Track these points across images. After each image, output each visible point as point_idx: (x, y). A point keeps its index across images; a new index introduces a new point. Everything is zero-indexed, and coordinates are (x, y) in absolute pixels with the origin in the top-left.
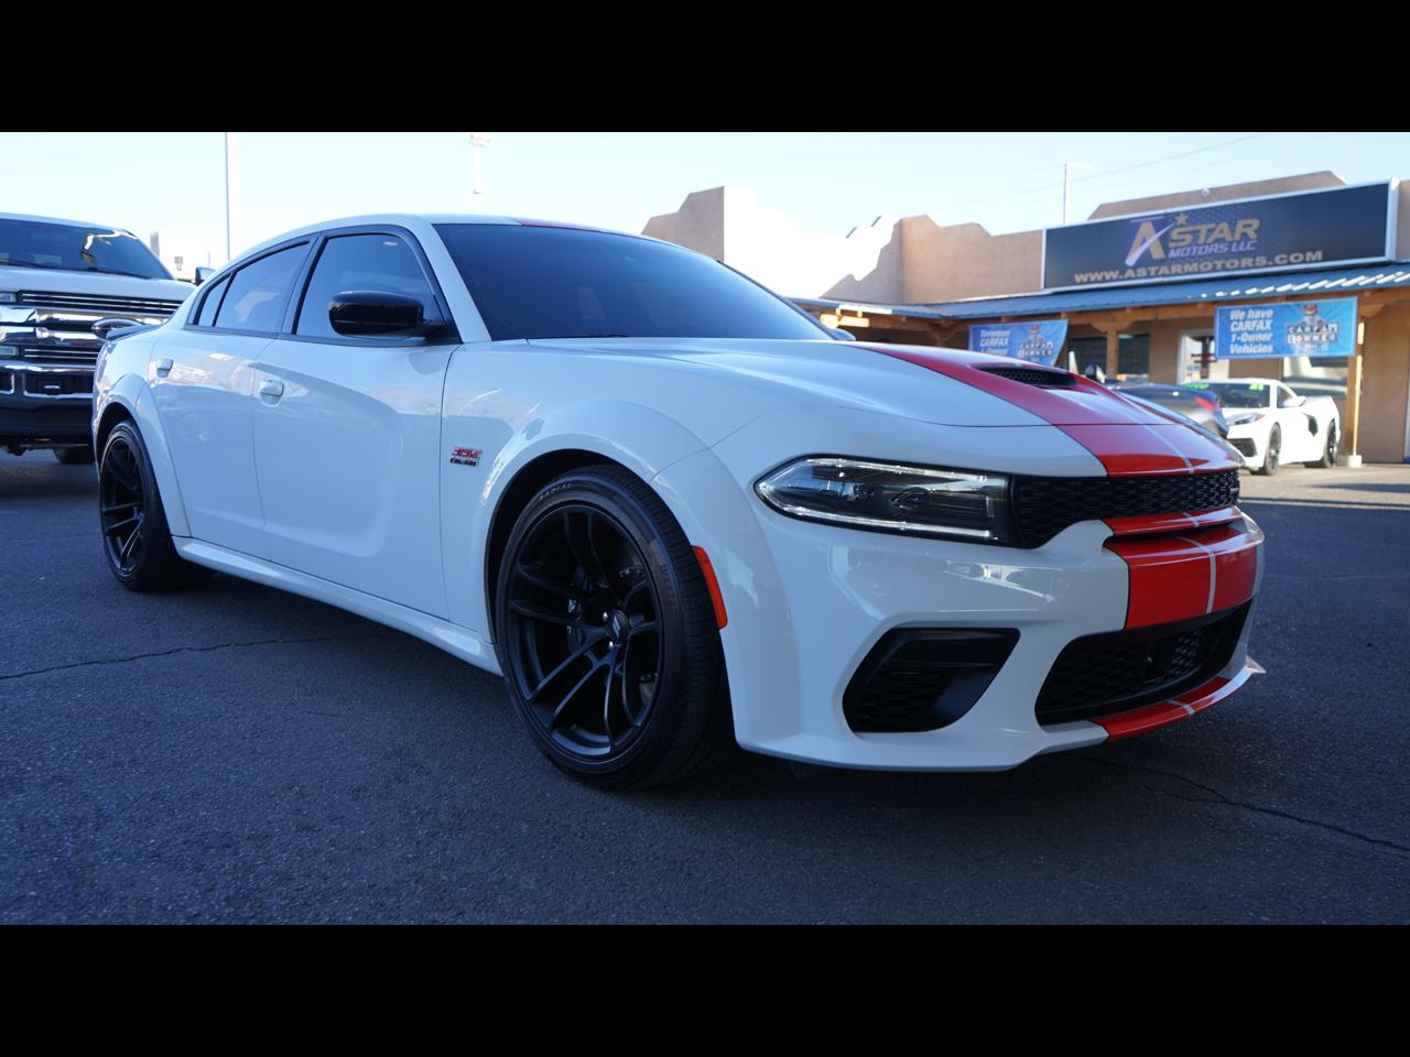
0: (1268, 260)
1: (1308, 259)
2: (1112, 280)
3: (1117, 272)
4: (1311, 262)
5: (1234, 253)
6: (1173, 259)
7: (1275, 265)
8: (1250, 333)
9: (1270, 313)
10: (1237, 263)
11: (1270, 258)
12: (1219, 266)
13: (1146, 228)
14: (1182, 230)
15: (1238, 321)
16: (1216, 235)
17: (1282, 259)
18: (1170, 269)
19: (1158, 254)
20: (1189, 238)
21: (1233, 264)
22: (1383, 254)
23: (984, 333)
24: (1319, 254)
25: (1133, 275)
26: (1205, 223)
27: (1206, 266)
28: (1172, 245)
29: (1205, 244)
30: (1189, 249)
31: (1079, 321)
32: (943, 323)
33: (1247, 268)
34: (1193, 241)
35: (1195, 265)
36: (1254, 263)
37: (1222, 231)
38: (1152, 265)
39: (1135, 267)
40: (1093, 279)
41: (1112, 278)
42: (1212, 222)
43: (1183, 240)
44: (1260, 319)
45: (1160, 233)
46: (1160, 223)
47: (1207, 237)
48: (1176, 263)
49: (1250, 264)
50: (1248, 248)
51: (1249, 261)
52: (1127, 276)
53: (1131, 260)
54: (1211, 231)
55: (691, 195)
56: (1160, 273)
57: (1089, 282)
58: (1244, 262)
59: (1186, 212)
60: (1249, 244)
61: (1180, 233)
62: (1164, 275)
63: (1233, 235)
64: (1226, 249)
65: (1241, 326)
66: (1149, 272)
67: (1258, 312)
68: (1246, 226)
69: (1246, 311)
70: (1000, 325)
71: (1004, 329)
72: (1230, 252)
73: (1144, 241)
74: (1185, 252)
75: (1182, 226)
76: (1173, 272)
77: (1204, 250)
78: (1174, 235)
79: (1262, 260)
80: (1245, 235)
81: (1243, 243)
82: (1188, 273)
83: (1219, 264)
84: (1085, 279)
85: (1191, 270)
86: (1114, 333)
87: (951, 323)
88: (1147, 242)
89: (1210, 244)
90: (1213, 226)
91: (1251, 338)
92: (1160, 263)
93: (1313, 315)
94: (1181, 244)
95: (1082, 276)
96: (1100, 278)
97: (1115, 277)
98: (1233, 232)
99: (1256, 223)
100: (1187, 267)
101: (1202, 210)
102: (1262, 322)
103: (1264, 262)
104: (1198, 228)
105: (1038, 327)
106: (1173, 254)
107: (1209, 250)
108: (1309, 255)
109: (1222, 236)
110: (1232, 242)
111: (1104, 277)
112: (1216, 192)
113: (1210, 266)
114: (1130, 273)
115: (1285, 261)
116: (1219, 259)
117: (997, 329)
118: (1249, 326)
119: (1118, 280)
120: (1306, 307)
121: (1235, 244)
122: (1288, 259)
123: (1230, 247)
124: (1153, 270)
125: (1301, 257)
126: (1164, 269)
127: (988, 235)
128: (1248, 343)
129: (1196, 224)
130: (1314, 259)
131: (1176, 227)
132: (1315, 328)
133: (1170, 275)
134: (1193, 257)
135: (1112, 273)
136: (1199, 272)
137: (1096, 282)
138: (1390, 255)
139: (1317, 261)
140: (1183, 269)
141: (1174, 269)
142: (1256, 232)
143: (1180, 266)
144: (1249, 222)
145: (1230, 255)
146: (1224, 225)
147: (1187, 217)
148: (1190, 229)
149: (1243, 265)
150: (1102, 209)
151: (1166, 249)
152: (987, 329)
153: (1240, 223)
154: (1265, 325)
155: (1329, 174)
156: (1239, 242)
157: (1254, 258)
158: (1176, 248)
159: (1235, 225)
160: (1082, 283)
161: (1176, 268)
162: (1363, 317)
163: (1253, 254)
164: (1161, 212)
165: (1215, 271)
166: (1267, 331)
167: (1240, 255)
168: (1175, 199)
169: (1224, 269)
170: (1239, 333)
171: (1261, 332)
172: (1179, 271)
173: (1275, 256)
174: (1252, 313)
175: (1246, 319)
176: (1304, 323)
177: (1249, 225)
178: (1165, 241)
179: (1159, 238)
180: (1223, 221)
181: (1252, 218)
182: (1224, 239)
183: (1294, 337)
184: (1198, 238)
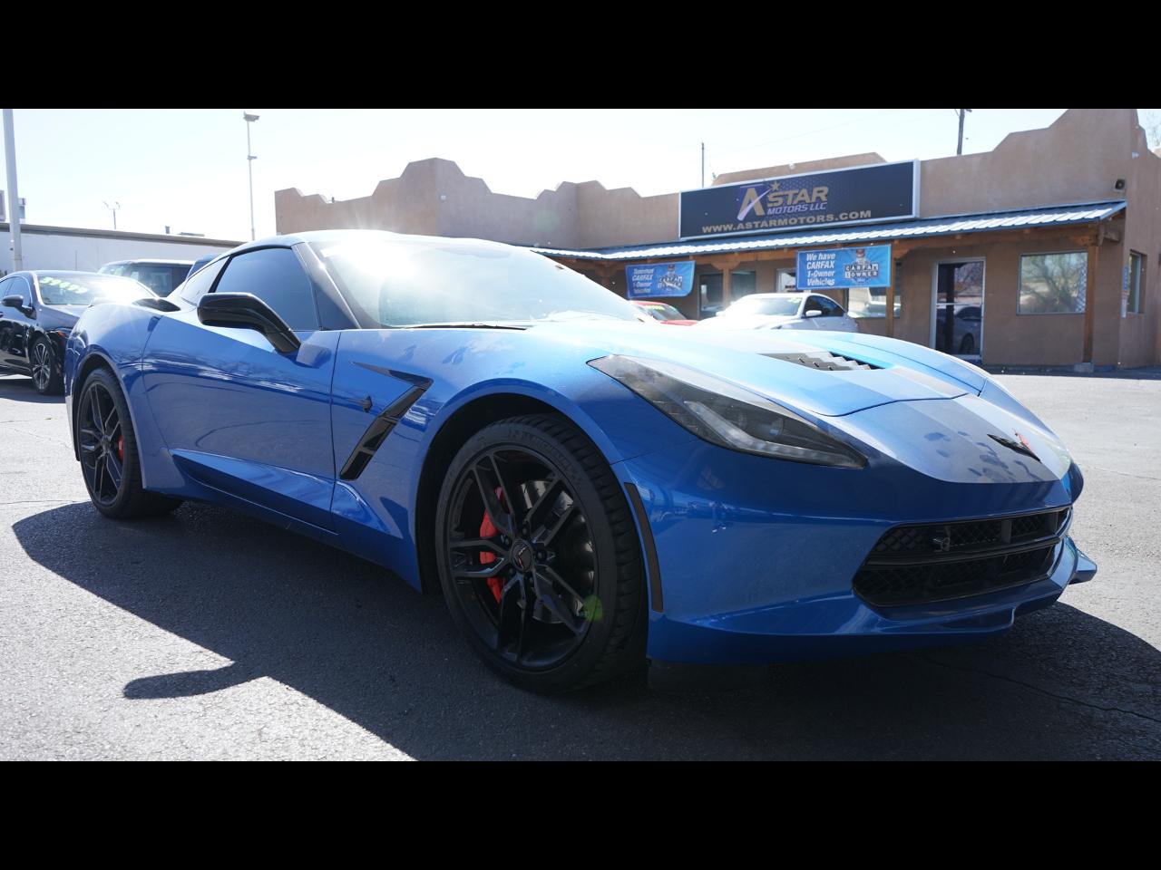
1: (861, 217)
2: (728, 231)
3: (732, 225)
4: (864, 218)
5: (811, 212)
6: (770, 216)
7: (840, 220)
9: (833, 256)
10: (814, 219)
11: (836, 216)
12: (802, 222)
13: (751, 192)
14: (776, 194)
15: (812, 261)
16: (799, 198)
17: (844, 216)
18: (768, 223)
19: (760, 212)
20: (780, 200)
21: (811, 220)
22: (911, 213)
23: (636, 271)
24: (869, 213)
25: (743, 227)
26: (789, 189)
27: (793, 221)
28: (769, 205)
29: (792, 205)
30: (781, 208)
31: (703, 261)
32: (606, 264)
33: (821, 223)
34: (784, 202)
35: (786, 220)
36: (825, 218)
37: (803, 196)
38: (756, 220)
39: (744, 222)
42: (796, 188)
43: (777, 202)
44: (826, 260)
45: (761, 197)
46: (762, 188)
47: (793, 199)
48: (773, 219)
49: (823, 220)
50: (821, 208)
51: (822, 218)
52: (738, 228)
53: (741, 217)
54: (796, 195)
55: (410, 164)
56: (762, 225)
57: (712, 232)
58: (819, 218)
59: (778, 181)
60: (822, 204)
61: (775, 197)
62: (764, 228)
63: (811, 198)
64: (806, 209)
65: (813, 266)
66: (754, 225)
67: (825, 255)
68: (819, 192)
69: (817, 253)
70: (647, 265)
71: (651, 268)
72: (809, 211)
73: (750, 202)
74: (779, 210)
75: (775, 191)
76: (771, 225)
77: (791, 209)
78: (770, 198)
79: (830, 217)
80: (818, 198)
81: (817, 205)
83: (802, 219)
84: (709, 230)
85: (782, 224)
86: (727, 271)
88: (752, 203)
89: (795, 205)
90: (797, 191)
91: (821, 274)
92: (761, 218)
93: (862, 257)
94: (775, 205)
95: (707, 228)
97: (730, 229)
98: (810, 195)
99: (826, 189)
100: (780, 221)
101: (789, 179)
102: (828, 262)
103: (832, 219)
104: (786, 193)
105: (673, 266)
106: (770, 212)
107: (795, 209)
108: (862, 213)
109: (802, 199)
110: (810, 204)
111: (722, 228)
112: (799, 167)
113: (796, 221)
114: (740, 226)
115: (846, 218)
116: (802, 216)
117: (645, 268)
118: (819, 265)
119: (732, 231)
120: (857, 251)
121: (812, 205)
122: (848, 216)
123: (809, 207)
124: (756, 223)
125: (857, 215)
126: (764, 223)
127: (639, 197)
128: (819, 278)
129: (785, 190)
130: (865, 216)
131: (772, 192)
132: (864, 267)
133: (769, 228)
134: (784, 214)
135: (728, 225)
136: (789, 225)
137: (717, 232)
138: (915, 214)
139: (868, 218)
140: (777, 223)
141: (771, 222)
142: (826, 196)
143: (775, 221)
144: (820, 189)
145: (809, 213)
147: (778, 185)
148: (781, 193)
149: (818, 221)
150: (721, 178)
151: (765, 208)
152: (638, 268)
153: (816, 190)
154: (830, 264)
155: (875, 154)
156: (815, 204)
157: (825, 216)
158: (772, 208)
159: (812, 191)
160: (707, 233)
161: (773, 222)
162: (895, 259)
163: (825, 213)
164: (761, 180)
165: (799, 224)
166: (831, 269)
167: (816, 213)
168: (771, 171)
169: (805, 223)
170: (813, 271)
171: (828, 270)
172: (775, 225)
173: (839, 213)
174: (821, 256)
175: (817, 260)
176: (856, 263)
177: (822, 191)
178: (764, 202)
179: (761, 200)
180: (805, 187)
181: (824, 185)
182: (804, 201)
183: (849, 273)
184: (787, 200)
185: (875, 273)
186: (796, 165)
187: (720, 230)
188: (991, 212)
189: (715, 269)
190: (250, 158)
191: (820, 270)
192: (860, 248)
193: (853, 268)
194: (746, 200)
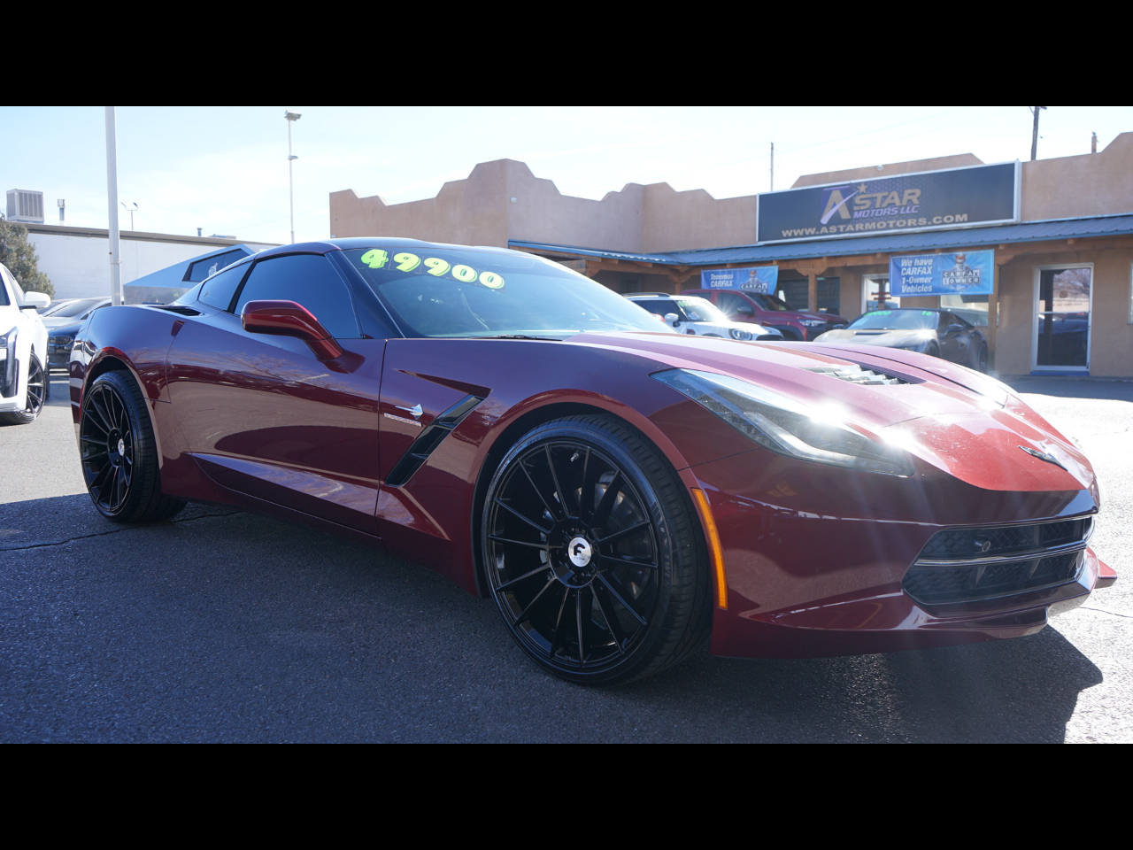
0: (928, 221)
1: (957, 220)
2: (810, 235)
3: (814, 229)
4: (959, 222)
5: (902, 215)
6: (856, 219)
7: (933, 225)
8: (915, 276)
9: (930, 261)
10: (905, 223)
11: (929, 219)
12: (891, 226)
14: (863, 196)
15: (907, 267)
16: (888, 201)
17: (937, 220)
18: (854, 227)
19: (845, 215)
20: (868, 203)
21: (901, 223)
22: (1012, 217)
23: (713, 277)
24: (965, 216)
25: (826, 231)
26: (878, 191)
27: (881, 225)
28: (856, 208)
29: (880, 208)
30: (868, 211)
31: (787, 267)
32: (680, 268)
33: (912, 227)
34: (871, 205)
35: (873, 224)
36: (917, 222)
37: (893, 198)
38: (841, 224)
39: (828, 225)
40: (796, 234)
42: (885, 191)
43: (864, 205)
44: (923, 266)
45: (847, 199)
46: (847, 191)
47: (882, 202)
48: (859, 222)
49: (915, 224)
50: (913, 211)
51: (914, 222)
52: (822, 232)
53: (824, 220)
54: (884, 198)
55: (478, 166)
56: (847, 230)
57: (793, 236)
58: (910, 222)
59: (866, 183)
60: (913, 208)
61: (861, 200)
62: (850, 232)
63: (901, 202)
64: (896, 212)
65: (909, 272)
66: (838, 229)
67: (922, 261)
68: (910, 194)
69: (913, 259)
70: (725, 270)
71: (729, 273)
72: (899, 213)
73: (834, 205)
74: (866, 213)
75: (863, 193)
76: (857, 229)
77: (880, 212)
78: (857, 201)
79: (923, 221)
80: (910, 201)
81: (909, 208)
82: (869, 230)
83: (891, 223)
84: (790, 234)
85: (870, 228)
86: (814, 276)
87: (686, 268)
88: (837, 206)
89: (884, 208)
90: (886, 194)
92: (847, 222)
94: (862, 207)
95: (787, 232)
97: (813, 232)
98: (901, 198)
99: (918, 192)
100: (867, 225)
101: (878, 181)
102: (925, 268)
103: (925, 222)
104: (874, 195)
105: (755, 272)
106: (856, 215)
107: (883, 212)
108: (958, 217)
109: (892, 201)
110: (900, 207)
111: (804, 232)
112: (888, 168)
113: (884, 225)
114: (824, 230)
115: (940, 222)
116: (891, 220)
117: (724, 273)
118: (915, 271)
119: (815, 235)
120: (956, 257)
121: (903, 208)
122: (942, 220)
123: (899, 210)
124: (842, 227)
125: (952, 218)
126: (850, 227)
127: (712, 199)
128: (914, 285)
129: (873, 192)
130: (961, 220)
131: (858, 194)
132: (964, 273)
133: (855, 232)
134: (872, 218)
135: (810, 230)
136: (877, 229)
137: (799, 236)
138: (1015, 219)
139: (964, 222)
140: (864, 227)
141: (857, 227)
142: (918, 198)
143: (862, 225)
144: (912, 191)
145: (900, 216)
146: (895, 194)
147: (866, 187)
148: (868, 196)
149: (909, 224)
150: (802, 180)
151: (851, 211)
152: (716, 274)
153: (907, 192)
154: (927, 270)
155: (971, 155)
156: (906, 207)
157: (917, 220)
158: (859, 211)
159: (903, 193)
160: (787, 237)
161: (859, 226)
162: (998, 265)
163: (916, 216)
164: (848, 182)
165: (887, 228)
166: (929, 276)
167: (906, 217)
169: (895, 227)
170: (908, 277)
171: (924, 276)
172: (862, 228)
173: (932, 218)
174: (917, 261)
175: (913, 265)
176: (955, 269)
177: (913, 194)
178: (850, 205)
179: (846, 203)
180: (895, 190)
181: (915, 188)
182: (894, 204)
183: (948, 280)
184: (875, 203)
185: (976, 280)
186: (884, 166)
187: (801, 234)
188: (1099, 216)
189: (800, 274)
190: (292, 158)
192: (960, 254)
193: (952, 274)
194: (830, 203)
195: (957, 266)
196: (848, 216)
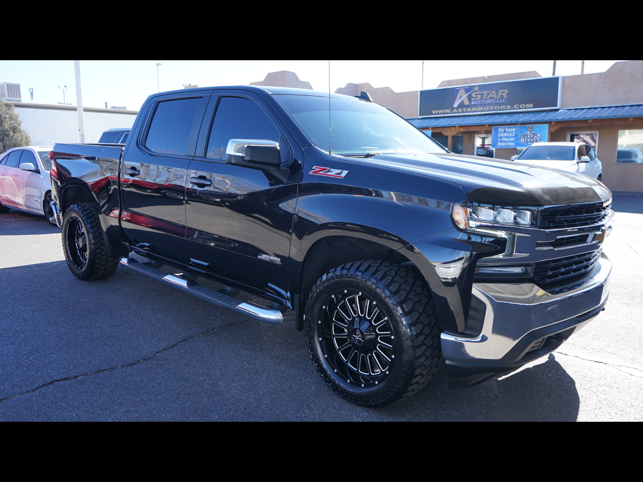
0: (511, 107)
1: (527, 107)
2: (448, 113)
3: (450, 110)
4: (528, 108)
5: (497, 103)
6: (473, 105)
7: (514, 109)
9: (514, 130)
10: (499, 108)
11: (512, 106)
12: (492, 109)
13: (462, 92)
14: (477, 93)
15: (501, 133)
16: (490, 96)
17: (517, 107)
18: (472, 109)
19: (467, 103)
20: (479, 97)
21: (497, 108)
22: (557, 106)
24: (531, 105)
25: (456, 111)
26: (486, 90)
27: (486, 108)
28: (473, 99)
29: (486, 99)
30: (479, 101)
33: (503, 110)
34: (481, 98)
35: (482, 108)
36: (506, 108)
37: (493, 94)
38: (464, 107)
39: (457, 108)
40: (440, 112)
41: (448, 112)
42: (489, 90)
43: (477, 97)
44: (510, 132)
45: (468, 94)
46: (468, 90)
47: (487, 96)
49: (504, 108)
50: (503, 101)
51: (504, 107)
52: (454, 112)
53: (455, 105)
54: (488, 94)
55: (268, 74)
56: (468, 111)
57: (438, 114)
58: (502, 107)
59: (478, 86)
61: (476, 95)
63: (497, 96)
64: (494, 102)
65: (502, 135)
66: (463, 110)
67: (510, 129)
68: (502, 92)
69: (504, 128)
73: (461, 97)
75: (477, 91)
76: (473, 110)
77: (485, 102)
78: (473, 95)
79: (509, 107)
80: (502, 96)
81: (501, 100)
83: (492, 108)
85: (480, 110)
86: (451, 137)
88: (462, 98)
89: (488, 100)
90: (489, 92)
91: (506, 140)
92: (468, 106)
93: (531, 131)
94: (476, 99)
95: (435, 111)
96: (443, 112)
97: (449, 112)
98: (497, 94)
99: (506, 91)
100: (479, 109)
101: (485, 85)
103: (510, 108)
104: (483, 92)
106: (473, 103)
107: (488, 102)
108: (528, 105)
109: (492, 96)
111: (444, 112)
112: (490, 78)
113: (488, 109)
114: (455, 110)
115: (518, 107)
116: (492, 106)
118: (506, 134)
119: (450, 113)
120: (528, 128)
121: (498, 100)
123: (496, 101)
124: (465, 109)
125: (524, 106)
126: (469, 109)
127: (394, 92)
128: (505, 142)
130: (529, 107)
131: (474, 92)
132: (532, 136)
133: (472, 112)
134: (481, 105)
135: (447, 110)
136: (483, 111)
137: (441, 114)
138: (559, 106)
139: (531, 108)
141: (473, 109)
142: (506, 95)
143: (476, 108)
144: (503, 91)
145: (496, 104)
146: (494, 92)
147: (478, 88)
148: (480, 93)
149: (501, 109)
150: (443, 83)
151: (470, 101)
153: (500, 91)
154: (512, 134)
155: (535, 72)
156: (500, 99)
157: (506, 106)
158: (474, 101)
159: (498, 92)
160: (435, 114)
162: (551, 132)
163: (505, 104)
164: (469, 85)
165: (490, 110)
166: (513, 137)
167: (500, 104)
168: (473, 80)
169: (494, 110)
170: (501, 138)
171: (511, 137)
172: (476, 110)
173: (514, 105)
174: (507, 129)
175: (505, 132)
176: (528, 134)
177: (504, 92)
178: (469, 97)
179: (467, 96)
180: (494, 90)
181: (505, 89)
182: (493, 97)
183: (523, 139)
184: (483, 96)
186: (488, 76)
188: (603, 106)
189: (443, 135)
191: (506, 137)
192: (530, 126)
195: (528, 132)
196: (469, 104)
